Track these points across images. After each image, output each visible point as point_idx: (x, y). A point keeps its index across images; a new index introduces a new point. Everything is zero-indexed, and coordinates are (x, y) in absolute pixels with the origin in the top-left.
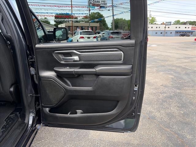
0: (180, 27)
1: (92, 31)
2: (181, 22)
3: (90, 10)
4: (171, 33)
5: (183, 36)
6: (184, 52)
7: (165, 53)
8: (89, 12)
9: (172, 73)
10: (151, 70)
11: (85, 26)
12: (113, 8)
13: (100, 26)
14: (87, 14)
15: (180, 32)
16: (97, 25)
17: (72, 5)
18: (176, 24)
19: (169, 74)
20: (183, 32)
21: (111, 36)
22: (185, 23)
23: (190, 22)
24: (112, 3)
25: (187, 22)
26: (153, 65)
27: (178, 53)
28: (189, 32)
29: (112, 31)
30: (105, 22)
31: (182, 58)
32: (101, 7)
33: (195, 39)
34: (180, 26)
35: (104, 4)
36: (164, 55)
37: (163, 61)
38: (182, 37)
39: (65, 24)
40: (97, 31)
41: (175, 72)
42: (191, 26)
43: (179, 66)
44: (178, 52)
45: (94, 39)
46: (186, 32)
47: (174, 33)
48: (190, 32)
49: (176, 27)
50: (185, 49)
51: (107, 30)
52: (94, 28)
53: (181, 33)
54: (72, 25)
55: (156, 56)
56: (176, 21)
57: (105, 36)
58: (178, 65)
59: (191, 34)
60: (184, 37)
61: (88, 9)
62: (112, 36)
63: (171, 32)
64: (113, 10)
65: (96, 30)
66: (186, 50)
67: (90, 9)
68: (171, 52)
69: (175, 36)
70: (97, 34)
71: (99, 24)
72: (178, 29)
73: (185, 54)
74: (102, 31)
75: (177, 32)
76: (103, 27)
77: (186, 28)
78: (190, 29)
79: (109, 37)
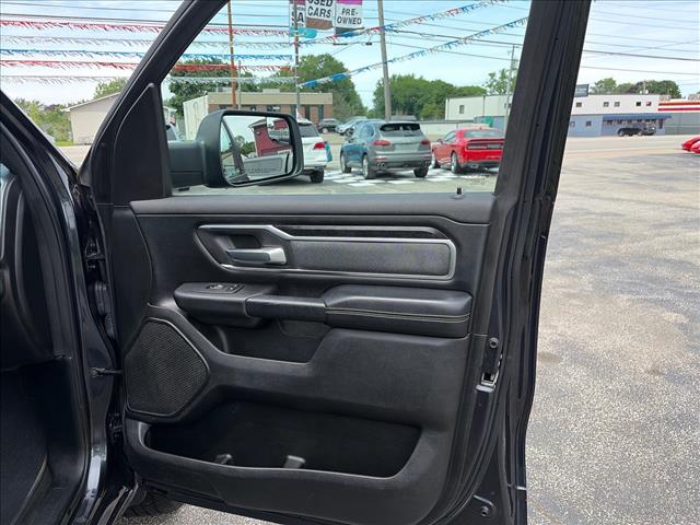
0: (617, 104)
1: (307, 121)
2: (618, 84)
3: (297, 45)
4: (589, 123)
5: (631, 135)
6: (666, 197)
7: (596, 202)
8: (297, 52)
9: (669, 296)
10: (569, 286)
11: (280, 106)
12: (383, 36)
13: (334, 104)
14: (290, 57)
15: (618, 119)
16: (326, 99)
17: (230, 25)
18: (601, 93)
19: (661, 303)
20: (630, 121)
21: (383, 138)
22: (632, 89)
23: (653, 82)
24: (381, 18)
25: (641, 84)
26: (571, 256)
27: (646, 203)
28: (651, 119)
29: (384, 122)
30: (353, 87)
31: (672, 224)
32: (341, 32)
33: (684, 145)
34: (617, 98)
35: (353, 21)
36: (598, 211)
37: (602, 236)
38: (627, 138)
39: (209, 99)
40: (327, 121)
41: (681, 294)
42: (656, 99)
43: (681, 262)
44: (643, 197)
45: (317, 151)
46: (639, 119)
47: (598, 124)
48: (654, 120)
49: (606, 104)
50: (663, 183)
51: (359, 119)
52: (314, 112)
53: (625, 125)
54: (234, 101)
55: (568, 215)
56: (601, 82)
57: (359, 141)
58: (672, 255)
59: (658, 126)
60: (635, 137)
61: (293, 40)
62: (385, 139)
63: (589, 120)
64: (383, 42)
65: (321, 117)
66: (670, 190)
67: (300, 39)
68: (616, 196)
69: (603, 135)
70: (325, 131)
71: (330, 95)
72: (612, 110)
73: (676, 206)
74: (344, 123)
75: (609, 120)
76: (344, 106)
77: (639, 104)
78: (653, 110)
79: (376, 144)
